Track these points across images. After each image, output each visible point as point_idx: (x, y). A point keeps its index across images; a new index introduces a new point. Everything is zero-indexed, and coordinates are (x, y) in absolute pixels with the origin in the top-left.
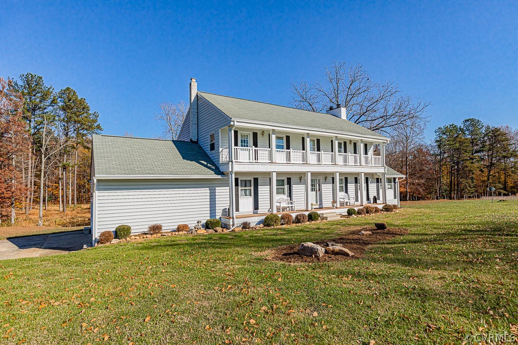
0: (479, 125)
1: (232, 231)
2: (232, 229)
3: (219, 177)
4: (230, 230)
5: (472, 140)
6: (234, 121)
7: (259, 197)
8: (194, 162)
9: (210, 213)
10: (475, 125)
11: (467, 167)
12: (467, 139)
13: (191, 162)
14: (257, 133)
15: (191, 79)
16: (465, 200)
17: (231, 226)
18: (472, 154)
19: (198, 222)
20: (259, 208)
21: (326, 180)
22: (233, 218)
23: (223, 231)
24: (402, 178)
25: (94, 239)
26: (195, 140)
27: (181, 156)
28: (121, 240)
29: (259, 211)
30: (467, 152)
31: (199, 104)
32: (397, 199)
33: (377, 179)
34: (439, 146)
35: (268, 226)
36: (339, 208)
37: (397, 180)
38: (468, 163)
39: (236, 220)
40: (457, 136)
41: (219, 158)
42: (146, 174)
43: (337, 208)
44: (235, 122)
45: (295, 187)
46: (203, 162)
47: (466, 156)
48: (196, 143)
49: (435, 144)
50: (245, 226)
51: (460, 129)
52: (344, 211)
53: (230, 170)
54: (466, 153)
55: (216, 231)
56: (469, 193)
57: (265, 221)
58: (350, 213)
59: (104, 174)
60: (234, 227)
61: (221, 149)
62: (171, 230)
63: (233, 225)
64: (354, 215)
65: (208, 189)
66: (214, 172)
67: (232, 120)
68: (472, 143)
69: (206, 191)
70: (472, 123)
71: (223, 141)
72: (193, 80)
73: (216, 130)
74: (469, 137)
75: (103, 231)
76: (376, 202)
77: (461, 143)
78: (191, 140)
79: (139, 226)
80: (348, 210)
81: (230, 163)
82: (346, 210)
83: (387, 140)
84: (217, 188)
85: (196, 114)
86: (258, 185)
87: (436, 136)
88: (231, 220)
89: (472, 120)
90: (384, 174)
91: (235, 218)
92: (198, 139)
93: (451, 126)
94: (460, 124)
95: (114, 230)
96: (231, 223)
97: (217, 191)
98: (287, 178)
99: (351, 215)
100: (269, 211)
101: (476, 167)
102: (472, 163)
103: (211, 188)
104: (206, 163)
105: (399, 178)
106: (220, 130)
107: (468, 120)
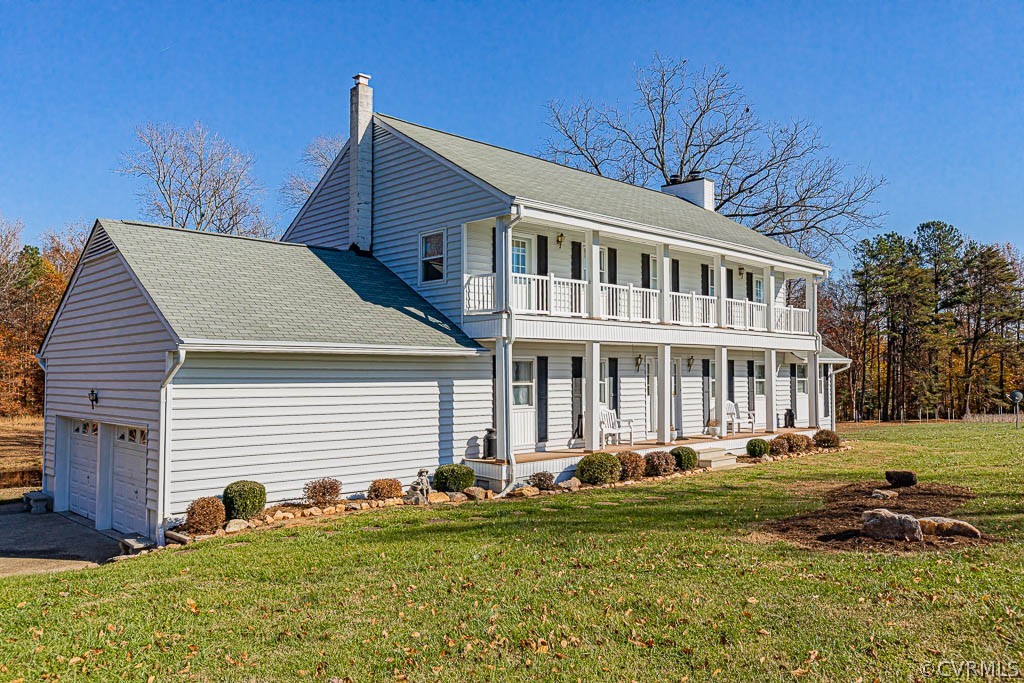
0: (952, 239)
1: (509, 496)
2: (508, 490)
3: (472, 352)
4: (503, 494)
5: (937, 274)
6: (517, 205)
7: (550, 408)
8: (391, 309)
9: (440, 450)
10: (945, 237)
11: (926, 341)
12: (926, 272)
13: (386, 309)
14: (546, 238)
15: (357, 77)
16: (920, 424)
17: (504, 485)
18: (936, 311)
19: (420, 474)
20: (550, 436)
21: (689, 365)
22: (508, 462)
23: (486, 496)
24: (845, 365)
25: (160, 521)
26: (364, 246)
27: (352, 292)
28: (251, 524)
29: (549, 445)
30: (925, 305)
31: (377, 149)
32: (829, 417)
33: (793, 366)
34: (863, 287)
35: (594, 484)
36: (727, 438)
37: (830, 371)
38: (927, 332)
39: (515, 467)
40: (903, 264)
41: (460, 301)
42: (300, 338)
43: (721, 438)
44: (522, 207)
45: (625, 383)
46: (412, 310)
47: (925, 313)
48: (368, 254)
49: (853, 281)
50: (541, 481)
51: (910, 245)
52: (740, 446)
53: (504, 335)
54: (924, 307)
55: (471, 497)
56: (928, 405)
57: (582, 471)
58: (755, 451)
59: (201, 337)
60: (511, 487)
61: (466, 277)
62: (349, 496)
63: (508, 482)
64: (766, 456)
65: (436, 383)
66: (454, 340)
67: (515, 202)
68: (936, 281)
69: (432, 389)
70: (937, 233)
71: (472, 257)
72: (361, 80)
73: (455, 223)
74: (930, 266)
75: (196, 496)
76: (792, 426)
77: (915, 281)
78: (354, 247)
79: (283, 485)
80: (750, 443)
81: (505, 316)
82: (744, 442)
83: (824, 271)
84: (456, 382)
85: (370, 174)
86: (547, 377)
87: (857, 262)
88: (504, 467)
89: (937, 226)
90: (813, 355)
91: (514, 461)
92: (372, 245)
93: (889, 236)
94: (910, 235)
95: (221, 493)
96: (504, 477)
97: (455, 389)
98: (610, 359)
99: (760, 454)
100: (569, 445)
101: (946, 341)
102: (937, 331)
103: (445, 383)
104: (422, 314)
105: (836, 367)
106: (464, 227)
107: (927, 226)
